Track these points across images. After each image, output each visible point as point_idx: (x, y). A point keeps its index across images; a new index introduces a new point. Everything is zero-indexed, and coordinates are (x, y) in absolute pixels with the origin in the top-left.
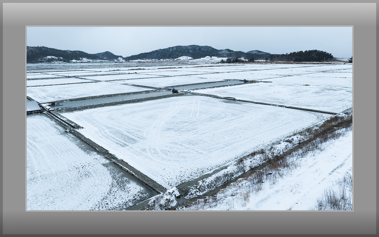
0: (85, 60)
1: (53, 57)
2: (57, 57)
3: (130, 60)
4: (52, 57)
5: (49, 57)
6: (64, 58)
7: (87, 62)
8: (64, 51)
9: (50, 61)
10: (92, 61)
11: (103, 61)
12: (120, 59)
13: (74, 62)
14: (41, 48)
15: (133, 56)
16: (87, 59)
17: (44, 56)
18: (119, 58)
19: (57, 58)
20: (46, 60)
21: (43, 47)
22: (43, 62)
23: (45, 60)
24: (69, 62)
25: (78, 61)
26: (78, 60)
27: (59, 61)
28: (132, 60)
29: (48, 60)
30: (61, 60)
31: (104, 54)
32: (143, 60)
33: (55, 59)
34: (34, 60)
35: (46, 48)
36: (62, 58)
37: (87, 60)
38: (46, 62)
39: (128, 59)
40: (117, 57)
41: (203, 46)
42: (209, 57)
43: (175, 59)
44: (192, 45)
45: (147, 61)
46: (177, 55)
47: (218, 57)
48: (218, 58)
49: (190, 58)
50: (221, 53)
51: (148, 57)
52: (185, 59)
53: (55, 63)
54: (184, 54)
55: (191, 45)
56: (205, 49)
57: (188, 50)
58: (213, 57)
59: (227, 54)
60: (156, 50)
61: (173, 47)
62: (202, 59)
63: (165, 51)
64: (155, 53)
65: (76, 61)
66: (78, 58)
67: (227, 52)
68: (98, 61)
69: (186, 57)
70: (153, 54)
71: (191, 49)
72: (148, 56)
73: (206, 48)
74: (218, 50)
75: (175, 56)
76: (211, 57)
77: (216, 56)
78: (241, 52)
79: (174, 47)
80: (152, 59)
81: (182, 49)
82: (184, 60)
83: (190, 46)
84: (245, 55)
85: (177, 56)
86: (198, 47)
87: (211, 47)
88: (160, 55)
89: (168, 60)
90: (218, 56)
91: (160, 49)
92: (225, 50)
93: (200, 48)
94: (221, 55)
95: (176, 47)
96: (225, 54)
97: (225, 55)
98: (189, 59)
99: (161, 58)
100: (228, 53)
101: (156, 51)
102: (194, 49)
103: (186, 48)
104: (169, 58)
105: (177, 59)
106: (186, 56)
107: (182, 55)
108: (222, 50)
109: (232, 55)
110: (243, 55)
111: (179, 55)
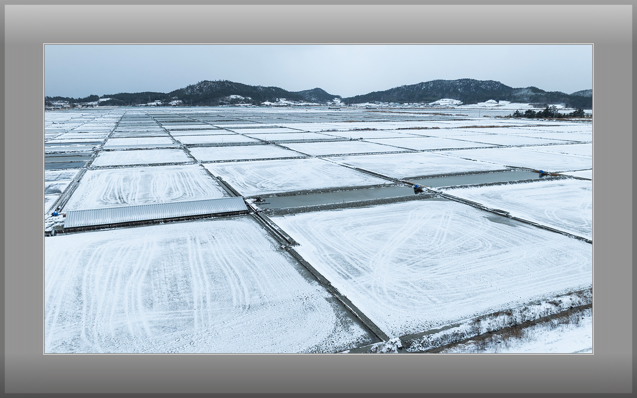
0: (283, 101)
1: (239, 97)
2: (243, 96)
3: (352, 103)
4: (237, 96)
5: (233, 97)
6: (253, 99)
7: (286, 105)
8: (254, 87)
9: (233, 103)
10: (293, 104)
11: (310, 104)
12: (337, 101)
13: (267, 105)
14: (224, 82)
15: (357, 97)
16: (286, 100)
17: (227, 96)
18: (336, 99)
19: (244, 98)
20: (229, 101)
21: (227, 81)
22: (225, 104)
23: (227, 101)
24: (260, 105)
25: (272, 104)
26: (273, 102)
27: (246, 103)
28: (356, 103)
29: (232, 101)
30: (248, 102)
31: (312, 93)
32: (375, 103)
33: (241, 100)
34: (213, 101)
35: (231, 83)
36: (250, 98)
37: (286, 102)
38: (228, 104)
39: (349, 101)
40: (331, 98)
41: (485, 80)
42: (494, 101)
43: (430, 104)
44: (464, 79)
45: (380, 105)
46: (434, 96)
47: (512, 102)
48: (512, 104)
49: (458, 102)
50: (519, 94)
51: (382, 98)
52: (448, 104)
53: (240, 106)
54: (447, 95)
55: (461, 79)
56: (487, 87)
57: (455, 88)
58: (501, 102)
59: (530, 98)
60: (398, 87)
61: (428, 83)
62: (480, 105)
63: (413, 89)
64: (396, 93)
65: (270, 103)
66: (273, 99)
67: (531, 93)
68: (302, 104)
69: (450, 100)
70: (391, 94)
71: (461, 87)
72: (384, 97)
73: (489, 85)
74: (513, 87)
75: (430, 98)
76: (498, 102)
77: (508, 101)
78: (560, 93)
79: (431, 82)
80: (389, 102)
81: (444, 85)
82: (446, 105)
83: (460, 81)
84: (568, 99)
85: (435, 99)
86: (474, 83)
87: (499, 82)
88: (404, 96)
89: (417, 104)
90: (512, 100)
91: (405, 86)
92: (527, 88)
93: (477, 84)
94: (518, 98)
95: (434, 82)
96: (527, 96)
97: (526, 99)
98: (455, 103)
99: (406, 100)
100: (533, 96)
101: (398, 89)
102: (466, 86)
103: (452, 83)
104: (418, 102)
105: (434, 103)
106: (449, 98)
107: (443, 97)
108: (521, 89)
109: (541, 98)
110: (563, 99)
111: (437, 96)
